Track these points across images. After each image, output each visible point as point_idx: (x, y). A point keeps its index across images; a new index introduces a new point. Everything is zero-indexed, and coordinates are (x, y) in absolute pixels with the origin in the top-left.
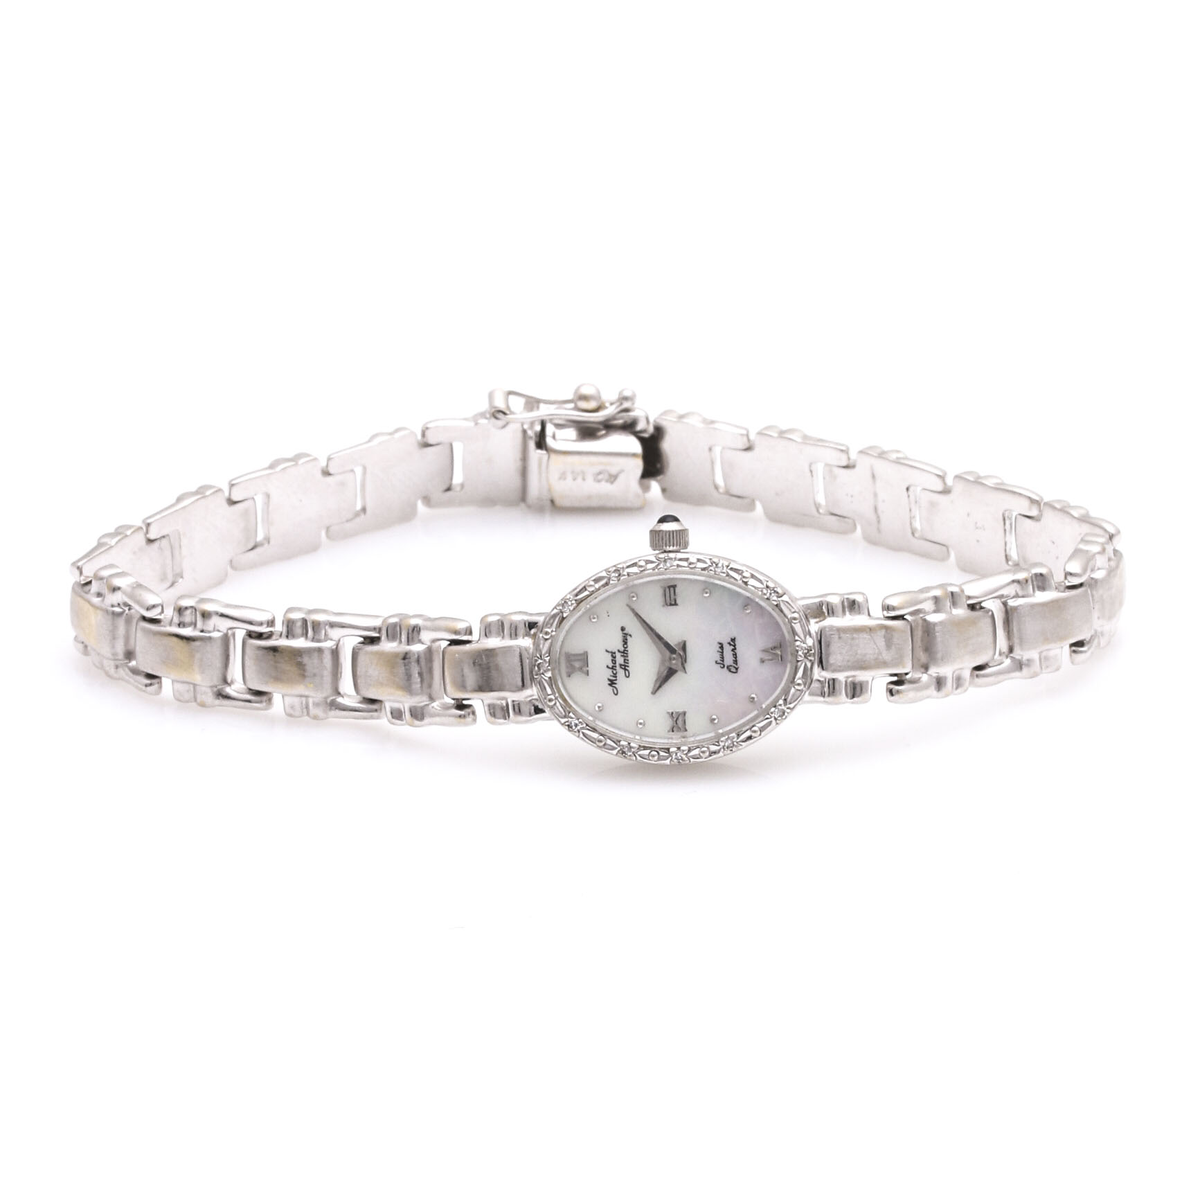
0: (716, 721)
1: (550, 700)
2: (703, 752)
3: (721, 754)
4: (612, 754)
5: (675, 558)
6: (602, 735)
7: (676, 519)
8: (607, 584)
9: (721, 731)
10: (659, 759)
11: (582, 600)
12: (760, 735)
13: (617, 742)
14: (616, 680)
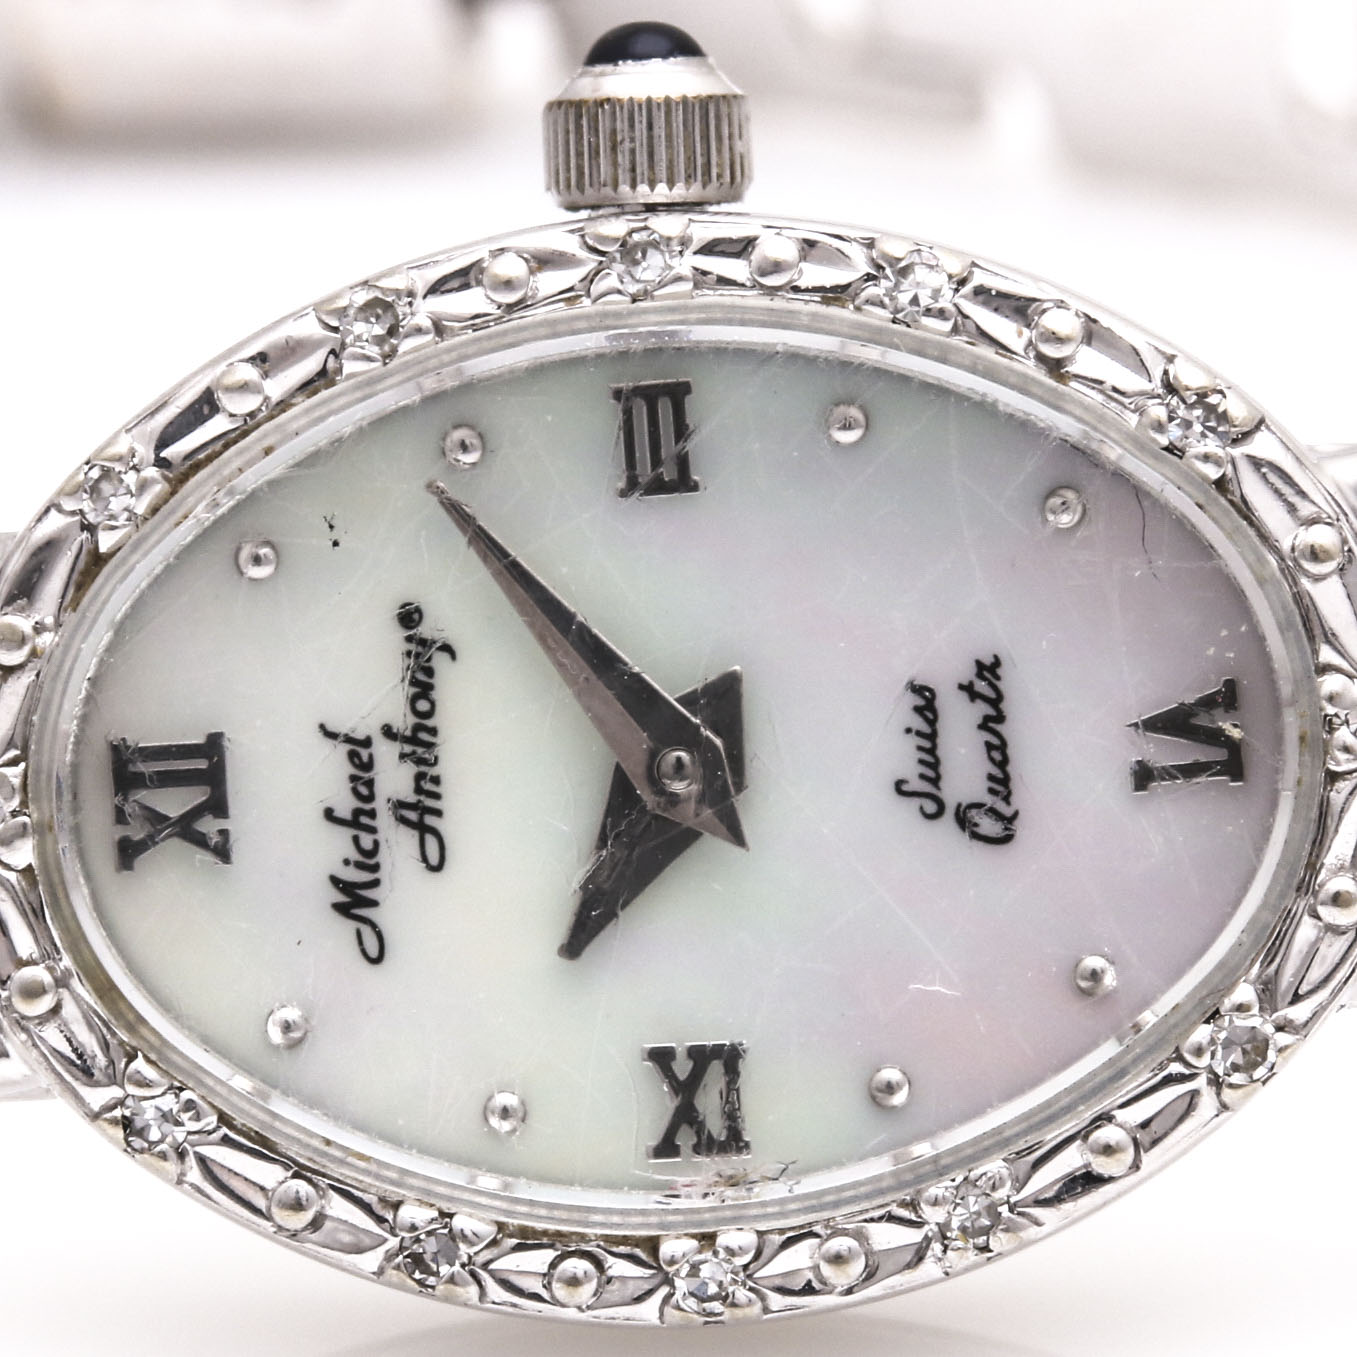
0: (899, 1099)
1: (33, 992)
2: (838, 1259)
3: (929, 1268)
4: (356, 1273)
5: (685, 242)
6: (300, 1172)
7: (679, 45)
8: (323, 378)
9: (923, 1150)
10: (599, 1300)
11: (195, 463)
12: (1136, 1166)
13: (384, 1209)
14: (375, 883)
